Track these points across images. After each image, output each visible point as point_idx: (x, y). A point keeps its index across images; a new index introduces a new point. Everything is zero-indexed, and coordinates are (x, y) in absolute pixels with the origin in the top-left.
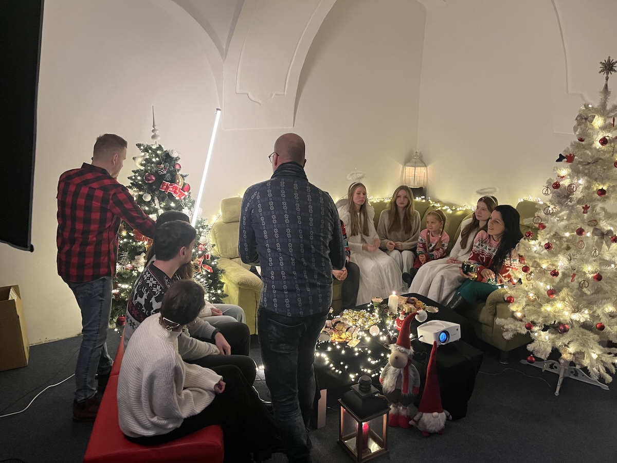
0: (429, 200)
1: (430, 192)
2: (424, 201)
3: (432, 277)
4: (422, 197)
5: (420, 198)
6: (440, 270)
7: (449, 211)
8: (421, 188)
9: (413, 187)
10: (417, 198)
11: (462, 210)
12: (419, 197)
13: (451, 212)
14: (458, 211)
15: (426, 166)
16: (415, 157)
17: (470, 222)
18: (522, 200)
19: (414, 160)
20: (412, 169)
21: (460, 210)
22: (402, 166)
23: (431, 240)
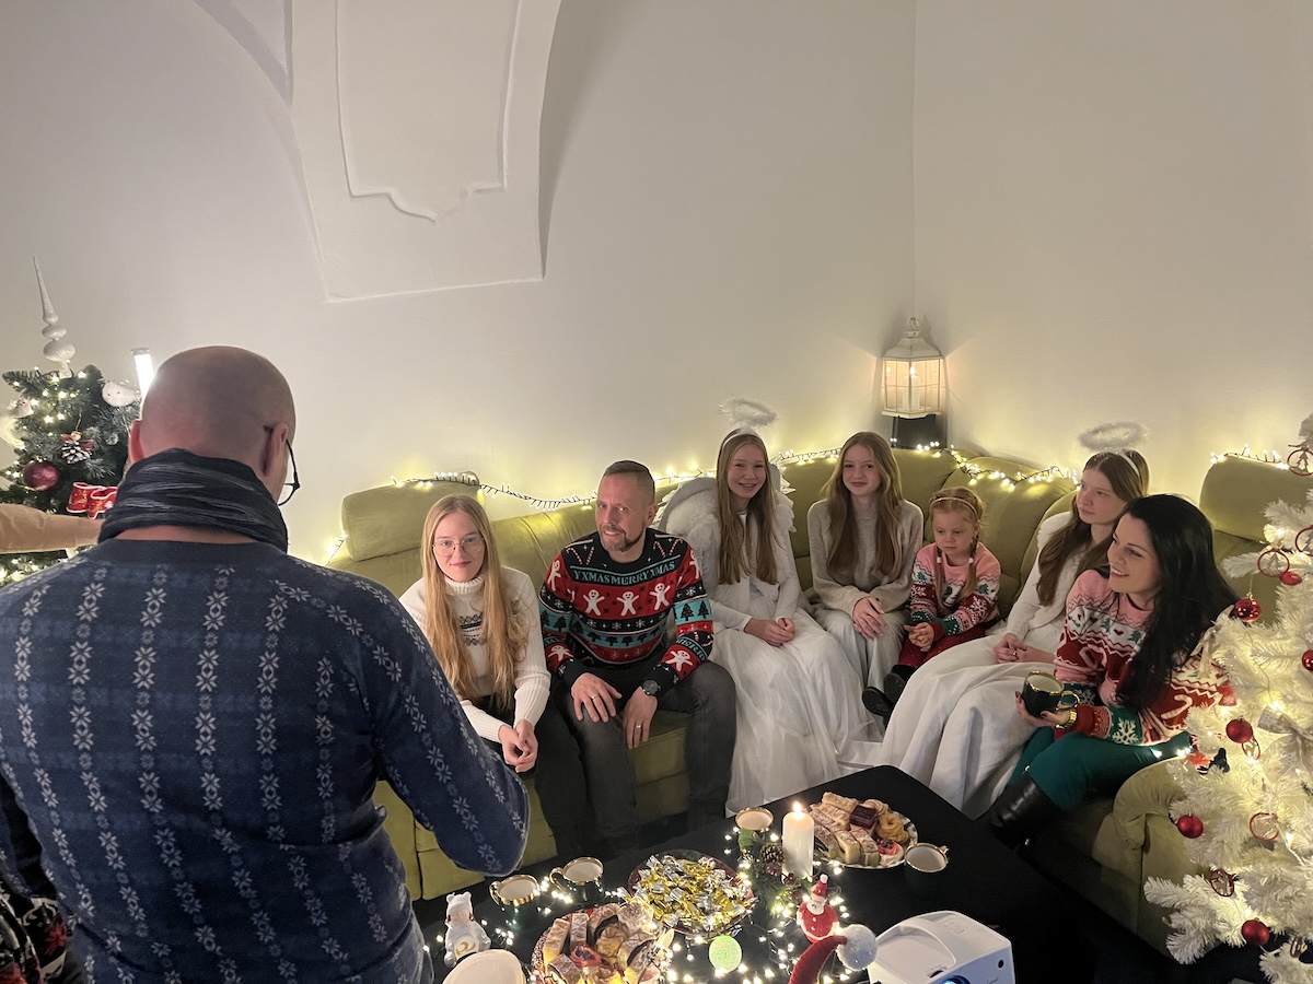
0: (953, 453)
1: (955, 429)
2: (938, 455)
3: (944, 708)
4: (932, 444)
5: (927, 448)
6: (970, 686)
7: (1007, 487)
8: (931, 418)
9: (907, 417)
10: (919, 446)
11: (1043, 482)
12: (923, 445)
13: (1012, 488)
14: (1031, 485)
15: (941, 356)
16: (911, 334)
17: (1065, 523)
18: (1222, 459)
19: (906, 341)
20: (903, 365)
21: (1037, 483)
22: (874, 360)
23: (947, 577)
